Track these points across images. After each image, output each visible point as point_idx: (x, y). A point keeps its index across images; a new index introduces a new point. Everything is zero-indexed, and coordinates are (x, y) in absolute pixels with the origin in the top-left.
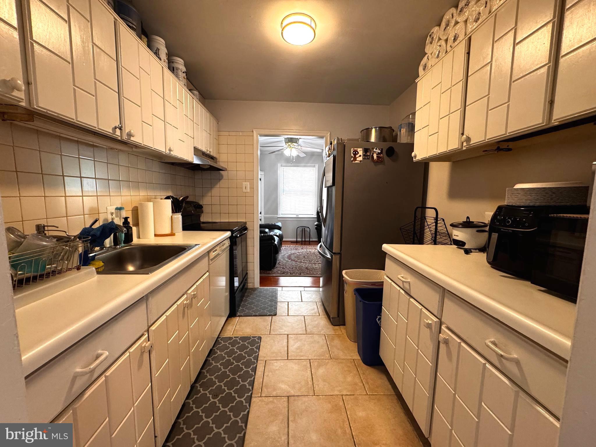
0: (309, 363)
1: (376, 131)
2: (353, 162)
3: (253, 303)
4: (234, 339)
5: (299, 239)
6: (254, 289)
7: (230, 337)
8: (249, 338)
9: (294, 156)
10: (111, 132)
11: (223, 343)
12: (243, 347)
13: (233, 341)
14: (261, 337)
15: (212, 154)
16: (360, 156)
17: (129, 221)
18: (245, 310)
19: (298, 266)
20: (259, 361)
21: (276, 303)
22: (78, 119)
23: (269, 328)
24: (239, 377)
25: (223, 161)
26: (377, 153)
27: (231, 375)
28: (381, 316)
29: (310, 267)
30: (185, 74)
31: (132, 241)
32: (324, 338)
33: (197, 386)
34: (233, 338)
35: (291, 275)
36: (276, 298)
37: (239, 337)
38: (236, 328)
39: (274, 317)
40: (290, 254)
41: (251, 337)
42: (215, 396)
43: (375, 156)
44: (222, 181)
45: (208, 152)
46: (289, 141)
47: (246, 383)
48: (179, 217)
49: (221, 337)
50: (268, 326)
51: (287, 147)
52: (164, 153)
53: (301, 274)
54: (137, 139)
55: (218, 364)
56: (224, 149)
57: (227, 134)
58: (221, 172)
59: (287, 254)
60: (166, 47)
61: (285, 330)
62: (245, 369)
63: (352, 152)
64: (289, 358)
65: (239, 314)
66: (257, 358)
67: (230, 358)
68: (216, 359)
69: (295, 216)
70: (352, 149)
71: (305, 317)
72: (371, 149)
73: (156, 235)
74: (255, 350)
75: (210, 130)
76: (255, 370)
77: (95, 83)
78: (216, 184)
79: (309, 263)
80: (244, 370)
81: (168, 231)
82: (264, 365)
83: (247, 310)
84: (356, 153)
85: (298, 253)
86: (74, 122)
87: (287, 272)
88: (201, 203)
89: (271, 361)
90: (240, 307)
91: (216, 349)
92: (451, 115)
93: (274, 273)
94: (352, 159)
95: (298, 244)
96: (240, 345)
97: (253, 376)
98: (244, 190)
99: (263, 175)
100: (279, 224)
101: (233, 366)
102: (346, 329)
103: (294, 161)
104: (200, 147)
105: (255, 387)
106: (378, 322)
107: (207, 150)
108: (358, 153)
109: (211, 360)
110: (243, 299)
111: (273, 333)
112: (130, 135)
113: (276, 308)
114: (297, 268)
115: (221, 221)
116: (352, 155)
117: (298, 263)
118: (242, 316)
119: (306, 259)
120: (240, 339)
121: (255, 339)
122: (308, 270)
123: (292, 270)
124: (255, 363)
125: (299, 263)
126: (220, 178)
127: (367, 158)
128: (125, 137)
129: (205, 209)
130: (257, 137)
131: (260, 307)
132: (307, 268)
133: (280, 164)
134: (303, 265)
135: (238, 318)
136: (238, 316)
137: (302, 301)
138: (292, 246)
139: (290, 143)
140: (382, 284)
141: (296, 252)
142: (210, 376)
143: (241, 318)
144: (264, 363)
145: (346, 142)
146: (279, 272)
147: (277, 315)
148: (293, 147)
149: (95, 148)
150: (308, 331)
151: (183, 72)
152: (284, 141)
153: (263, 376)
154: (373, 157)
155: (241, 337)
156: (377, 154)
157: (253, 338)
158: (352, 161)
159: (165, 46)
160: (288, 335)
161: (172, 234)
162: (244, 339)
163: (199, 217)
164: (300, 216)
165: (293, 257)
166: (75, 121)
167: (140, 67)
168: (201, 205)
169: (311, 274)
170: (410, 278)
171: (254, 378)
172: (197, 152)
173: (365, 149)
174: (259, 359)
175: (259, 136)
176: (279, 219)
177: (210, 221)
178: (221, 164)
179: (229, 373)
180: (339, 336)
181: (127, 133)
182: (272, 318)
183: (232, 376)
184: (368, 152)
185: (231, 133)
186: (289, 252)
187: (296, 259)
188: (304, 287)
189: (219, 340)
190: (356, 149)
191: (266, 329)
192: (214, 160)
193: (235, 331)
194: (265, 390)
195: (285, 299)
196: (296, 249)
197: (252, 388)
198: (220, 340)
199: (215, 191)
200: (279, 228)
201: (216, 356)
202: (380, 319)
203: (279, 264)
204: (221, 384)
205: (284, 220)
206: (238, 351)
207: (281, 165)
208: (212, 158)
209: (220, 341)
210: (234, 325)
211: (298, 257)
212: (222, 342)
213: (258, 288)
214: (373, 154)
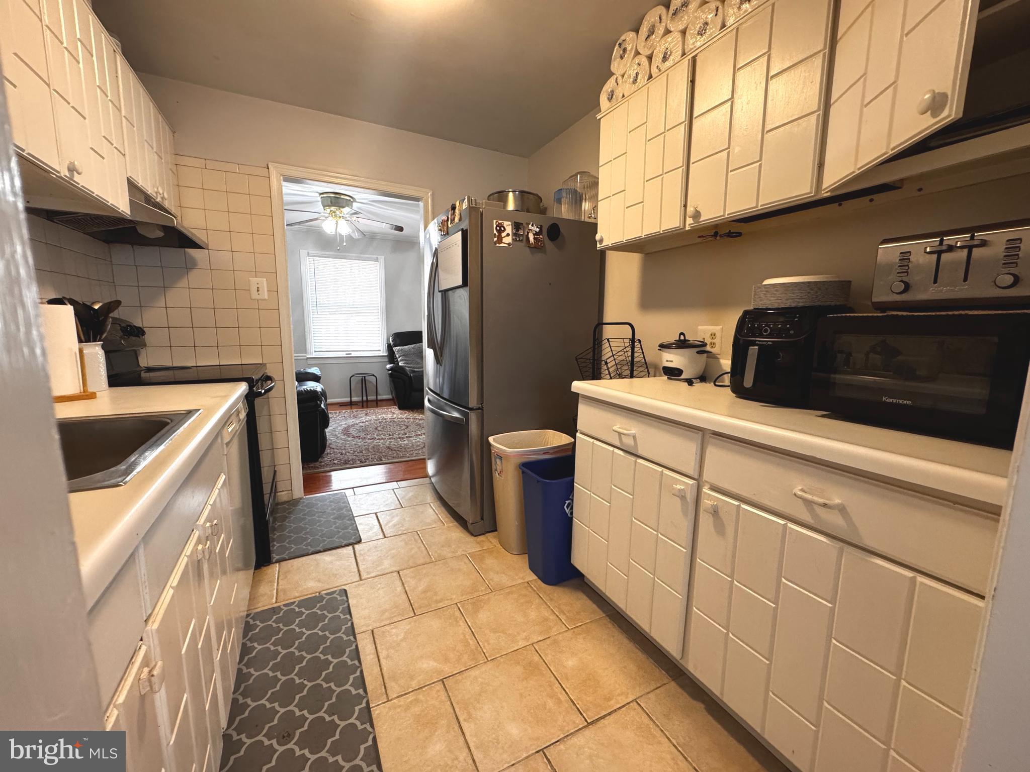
0: (456, 609)
1: (514, 196)
2: (498, 245)
3: (301, 529)
4: (285, 609)
5: (354, 399)
6: (294, 503)
7: (273, 608)
8: (320, 598)
9: (343, 235)
12: (314, 620)
13: (283, 614)
14: (345, 591)
15: (167, 204)
16: (508, 235)
18: (288, 545)
19: (371, 446)
20: (358, 636)
21: (352, 518)
24: (327, 680)
26: (534, 233)
27: (305, 682)
28: (572, 498)
32: (466, 560)
34: (282, 607)
36: (350, 510)
37: (294, 602)
38: (281, 587)
39: (357, 546)
40: (346, 426)
41: (324, 596)
42: (285, 738)
43: (531, 238)
44: (193, 275)
46: (331, 203)
47: (347, 687)
48: (96, 352)
49: (253, 613)
50: (352, 567)
51: (327, 215)
52: (55, 176)
55: (266, 671)
56: (190, 198)
57: (199, 163)
58: (190, 251)
59: (340, 426)
61: (390, 565)
62: (335, 661)
63: (495, 226)
64: (417, 613)
65: (275, 557)
66: (352, 631)
67: (292, 650)
70: (495, 221)
71: (418, 533)
72: (524, 225)
74: (342, 617)
75: (159, 146)
76: (356, 654)
78: (180, 278)
80: (332, 662)
81: (77, 389)
82: (372, 639)
83: (293, 546)
84: (501, 228)
85: (361, 424)
87: (353, 459)
88: (138, 324)
89: (383, 629)
92: (664, 175)
93: (323, 466)
94: (495, 239)
95: (353, 407)
96: (304, 617)
97: (358, 667)
98: (255, 295)
100: (315, 370)
101: (304, 664)
102: (499, 537)
103: (345, 244)
104: (140, 182)
105: (369, 688)
106: (567, 511)
107: (157, 194)
108: (505, 229)
111: (368, 576)
113: (356, 529)
114: (370, 450)
115: (199, 364)
116: (495, 232)
117: (367, 441)
118: (285, 560)
119: (381, 433)
120: (299, 606)
121: (335, 595)
123: (361, 454)
124: (352, 642)
125: (370, 441)
126: (190, 266)
127: (519, 240)
129: (152, 337)
130: (279, 181)
131: (320, 534)
132: (389, 448)
133: (306, 251)
134: (380, 443)
135: (277, 565)
136: (276, 562)
137: (402, 507)
138: (344, 411)
139: (333, 208)
141: (357, 422)
142: (253, 701)
143: (284, 563)
144: (371, 635)
145: (483, 207)
147: (363, 541)
148: (340, 217)
150: (434, 555)
152: (320, 203)
153: (378, 660)
154: (528, 239)
155: (299, 602)
156: (534, 234)
157: (328, 597)
158: (495, 243)
160: (399, 572)
161: (87, 395)
162: (308, 603)
164: (354, 354)
165: (354, 432)
168: (139, 328)
170: (631, 428)
171: (362, 672)
172: (135, 192)
173: (514, 222)
174: (356, 632)
175: (283, 179)
176: (310, 362)
177: (169, 364)
179: (302, 680)
180: (490, 551)
182: (354, 549)
183: (310, 684)
184: (520, 229)
185: (210, 165)
186: (344, 424)
187: (363, 435)
188: (397, 481)
190: (501, 222)
193: (281, 594)
194: (393, 684)
195: (367, 510)
196: (355, 417)
197: (365, 691)
199: (178, 296)
200: (316, 379)
201: (255, 657)
202: (571, 506)
203: (331, 448)
204: (289, 708)
205: (319, 361)
206: (304, 630)
207: (308, 253)
210: (272, 582)
211: (364, 430)
212: (259, 622)
213: (301, 499)
214: (528, 233)
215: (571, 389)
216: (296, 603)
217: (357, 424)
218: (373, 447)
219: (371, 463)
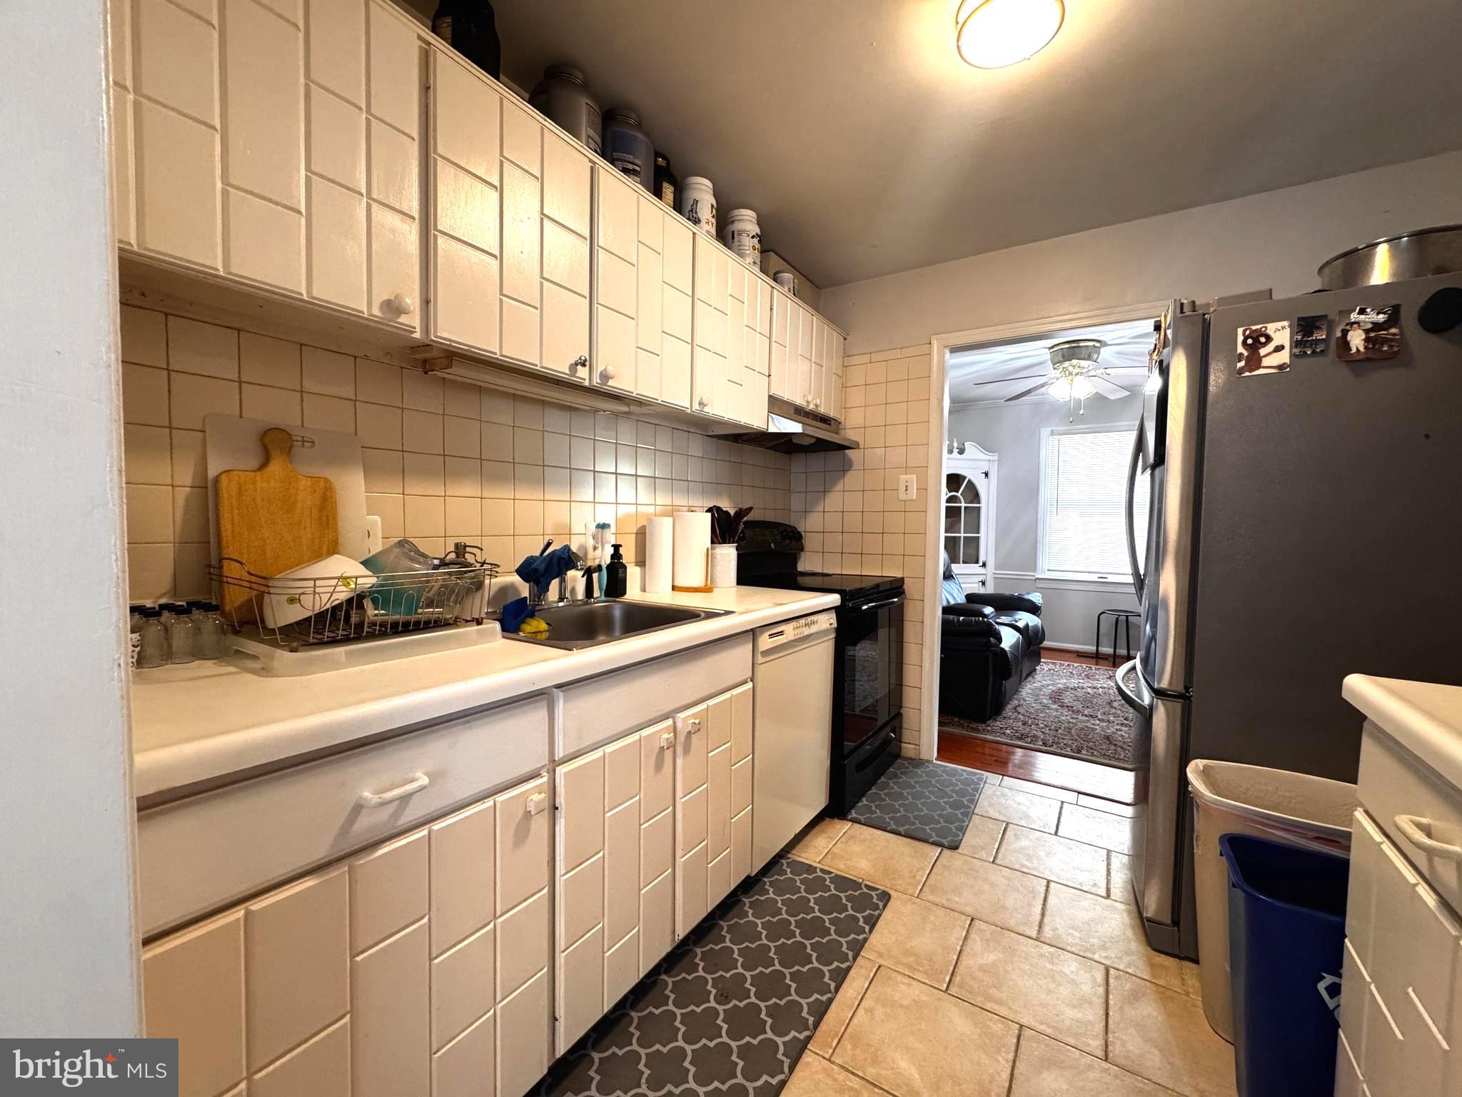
0: (1014, 1033)
1: (1395, 253)
2: (1247, 374)
3: (901, 796)
4: (820, 874)
5: (1106, 650)
6: (918, 763)
7: (811, 866)
8: (854, 885)
9: (1082, 399)
10: (568, 372)
11: (790, 875)
12: (833, 905)
13: (816, 879)
14: (889, 897)
15: (822, 410)
17: (621, 552)
18: (874, 808)
19: (1080, 725)
20: (859, 958)
21: (968, 814)
22: (503, 353)
23: (923, 877)
24: (794, 977)
25: (854, 424)
26: (1370, 326)
28: (1340, 976)
29: (1122, 736)
30: (756, 240)
31: (625, 593)
32: (1100, 976)
33: (696, 955)
34: (818, 870)
35: (1044, 748)
36: (974, 801)
37: (832, 873)
38: (834, 849)
39: (947, 852)
40: (1062, 686)
41: (863, 886)
42: (723, 998)
43: (1357, 340)
44: (849, 476)
45: (811, 407)
46: (1063, 358)
47: (803, 1002)
48: (728, 554)
49: (789, 858)
50: (920, 873)
51: (1058, 376)
52: (689, 411)
53: (1079, 752)
54: (622, 383)
55: (759, 922)
56: (856, 397)
57: (866, 358)
58: (847, 451)
59: (1053, 685)
60: (714, 195)
61: (967, 900)
62: (816, 964)
63: (1240, 338)
64: (953, 990)
65: (853, 814)
66: (858, 947)
67: (792, 919)
68: (759, 909)
69: (1094, 578)
71: (1052, 885)
72: (1333, 315)
73: (674, 588)
74: (861, 923)
75: (820, 356)
76: (840, 977)
77: (541, 283)
78: (834, 483)
79: (1122, 724)
80: (812, 963)
81: (698, 581)
82: (872, 975)
83: (878, 811)
84: (1257, 341)
85: (1089, 690)
86: (497, 359)
87: (1035, 736)
88: (801, 529)
89: (894, 975)
90: (864, 799)
91: (768, 884)
93: (992, 732)
94: (1242, 364)
95: (1099, 660)
96: (826, 895)
97: (830, 992)
98: (902, 496)
99: (996, 463)
100: (1036, 598)
101: (789, 942)
102: (1201, 978)
103: (1082, 412)
104: (786, 395)
105: (823, 1026)
106: (1331, 1003)
107: (808, 402)
108: (1269, 339)
109: (748, 905)
110: (879, 781)
111: (930, 898)
112: (605, 377)
113: (963, 830)
114: (1073, 731)
116: (1240, 349)
117: (1080, 717)
118: (860, 823)
119: (1113, 711)
120: (832, 880)
121: (873, 893)
122: (1110, 743)
123: (1053, 733)
124: (848, 960)
125: (1084, 718)
126: (846, 467)
127: (1314, 352)
128: (596, 381)
129: (810, 542)
130: (942, 356)
131: (916, 813)
132: (1108, 738)
133: (1050, 429)
134: (1099, 727)
135: (850, 824)
136: (850, 821)
137: (1056, 834)
138: (1076, 665)
139: (1066, 364)
140: (1343, 840)
141: (1085, 686)
142: (731, 941)
143: (857, 826)
144: (874, 970)
145: (1212, 309)
146: (1008, 731)
147: (959, 851)
148: (1077, 374)
150: (1048, 931)
151: (753, 237)
152: (1050, 362)
153: (859, 1005)
154: (1344, 343)
155: (837, 875)
156: (1367, 331)
157: (865, 890)
158: (1241, 370)
159: (712, 193)
160: (972, 919)
161: (707, 589)
162: (844, 883)
163: (794, 560)
165: (1068, 699)
166: (498, 356)
167: (639, 241)
168: (799, 533)
169: (1119, 759)
171: (830, 1001)
172: (777, 405)
173: (1300, 319)
174: (861, 953)
175: (947, 351)
176: (1040, 585)
177: (820, 571)
178: (851, 435)
180: (1164, 994)
181: (601, 372)
182: (940, 853)
184: (1319, 328)
185: (876, 357)
186: (1062, 682)
187: (1078, 706)
188: (1079, 793)
189: (783, 865)
191: (915, 877)
192: (830, 425)
193: (829, 856)
194: (849, 1047)
195: (1000, 813)
196: (1088, 677)
197: (816, 1025)
198: (785, 865)
199: (834, 500)
200: (1034, 609)
201: (762, 901)
202: (1335, 990)
203: (1016, 711)
204: (745, 973)
205: (1055, 587)
206: (817, 908)
207: (1052, 431)
208: (825, 420)
209: (784, 867)
210: (832, 838)
211: (1088, 701)
212: (789, 870)
213: (928, 761)
214: (1345, 333)
215: (1343, 696)
216: (833, 875)
217: (1083, 688)
218: (1083, 729)
219: (1059, 751)
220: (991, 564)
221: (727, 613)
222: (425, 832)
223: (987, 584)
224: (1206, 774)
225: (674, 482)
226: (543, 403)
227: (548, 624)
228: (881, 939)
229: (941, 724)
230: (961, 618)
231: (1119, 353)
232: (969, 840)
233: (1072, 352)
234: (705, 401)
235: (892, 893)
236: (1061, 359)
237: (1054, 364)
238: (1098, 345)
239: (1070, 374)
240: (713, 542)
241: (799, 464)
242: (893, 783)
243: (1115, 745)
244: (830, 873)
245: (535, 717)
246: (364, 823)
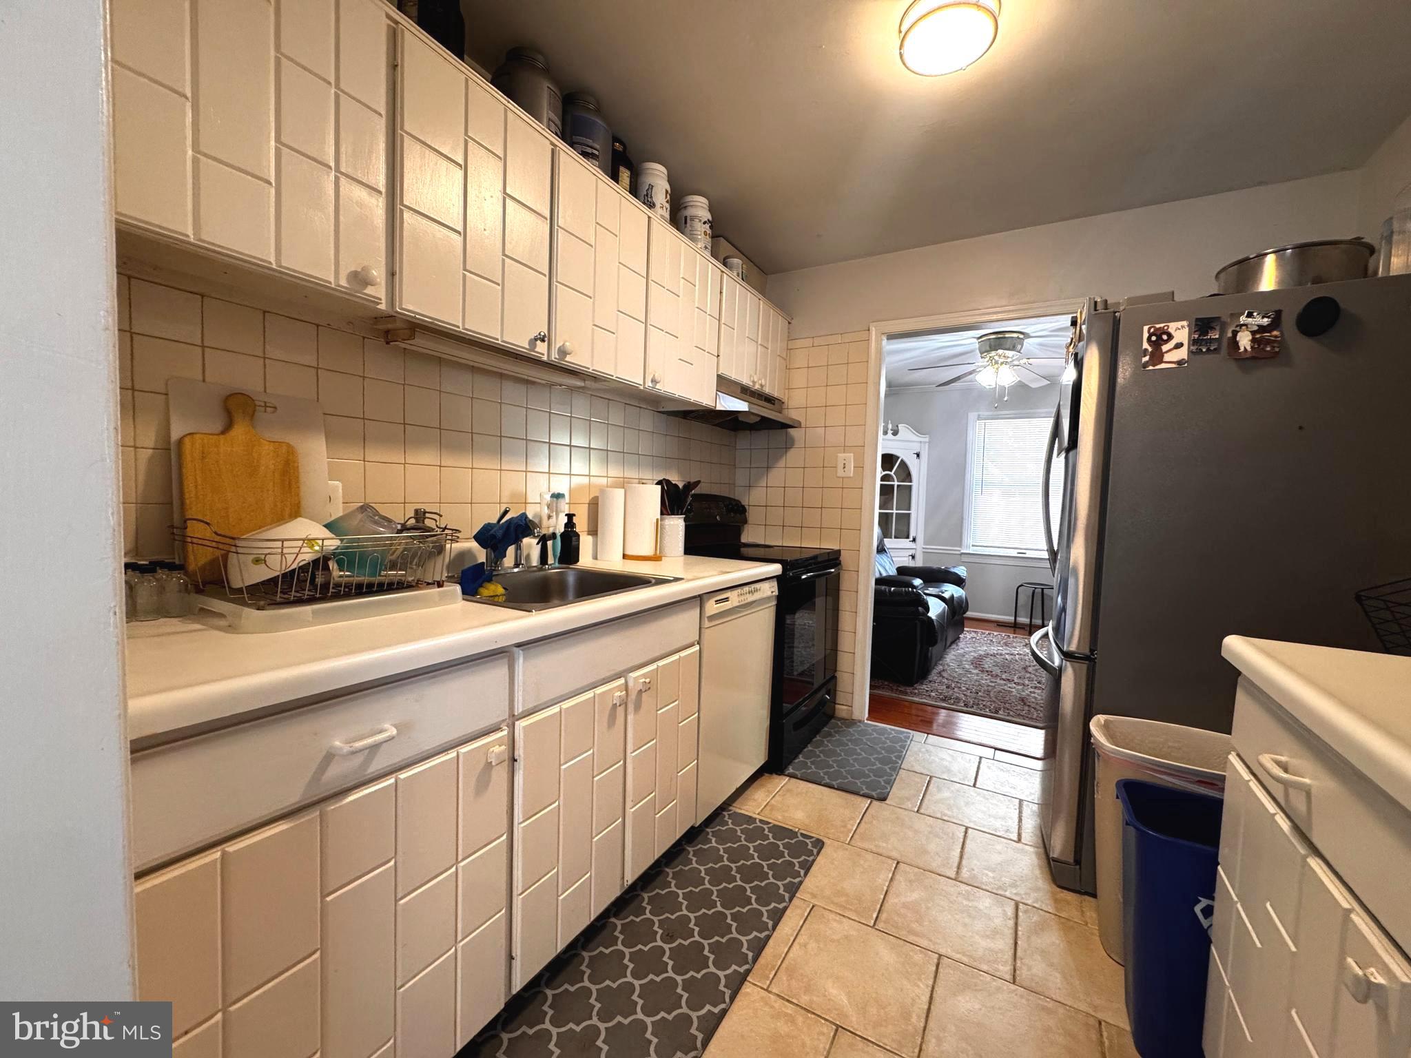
0: (934, 962)
1: (1281, 263)
2: (1151, 368)
3: (834, 753)
4: (759, 824)
5: (1023, 620)
6: (851, 722)
7: (750, 817)
8: (791, 833)
9: (1007, 386)
10: (527, 347)
11: (731, 826)
12: (769, 852)
13: (755, 829)
14: (823, 843)
15: (767, 390)
16: (1179, 346)
17: (574, 521)
18: (809, 764)
19: (998, 688)
20: (795, 901)
21: (896, 769)
22: (466, 327)
23: (853, 825)
24: (735, 917)
25: (797, 404)
26: (1256, 328)
28: (1213, 899)
29: (1035, 698)
30: (707, 226)
31: (578, 561)
32: (1010, 911)
33: (643, 899)
34: (757, 821)
35: (965, 709)
36: (901, 757)
37: (770, 823)
38: (773, 802)
39: (875, 803)
40: (983, 653)
41: (799, 835)
42: (668, 938)
43: (1245, 340)
44: (792, 453)
45: (757, 387)
46: (990, 347)
47: (743, 939)
48: (677, 525)
49: (730, 810)
50: (851, 822)
51: (985, 363)
52: (642, 388)
53: (997, 712)
54: (578, 359)
55: (702, 868)
56: (799, 379)
57: (808, 342)
58: (790, 430)
59: (975, 652)
60: (668, 181)
61: (893, 846)
62: (755, 906)
63: (1146, 335)
64: (880, 926)
65: (790, 770)
66: (793, 890)
67: (733, 865)
68: (703, 857)
69: (1014, 553)
70: (1146, 328)
71: (970, 831)
72: (1226, 318)
73: (625, 556)
74: (797, 868)
75: (765, 338)
76: (778, 916)
77: (503, 260)
78: (777, 459)
79: (1036, 688)
80: (752, 904)
81: (648, 550)
82: (806, 914)
83: (813, 767)
84: (1160, 338)
85: (1007, 656)
86: (460, 332)
87: (957, 698)
88: (745, 502)
89: (826, 913)
90: (800, 756)
91: (711, 834)
93: (919, 694)
94: (1146, 359)
95: (1017, 630)
96: (765, 843)
98: (840, 473)
99: (927, 445)
100: (961, 571)
101: (731, 886)
102: (1098, 910)
103: (1005, 399)
104: (733, 375)
105: (761, 960)
106: (1205, 923)
107: (754, 382)
108: (1170, 337)
109: (692, 853)
110: (814, 740)
111: (859, 844)
112: (563, 352)
113: (890, 783)
114: (992, 693)
116: (1146, 345)
117: (998, 681)
118: (796, 777)
119: (1028, 675)
120: (770, 830)
121: (809, 841)
122: (1025, 704)
123: (974, 695)
124: (784, 901)
125: (1002, 682)
126: (788, 445)
127: (1208, 350)
128: (554, 356)
129: (752, 515)
130: (879, 342)
131: (848, 768)
132: (1022, 700)
133: (976, 414)
134: (1015, 690)
135: (788, 778)
136: (787, 776)
137: (974, 785)
138: (995, 634)
139: (993, 353)
141: (1004, 652)
142: (676, 886)
143: (793, 780)
144: (808, 910)
145: (1122, 308)
146: (933, 694)
147: (887, 802)
148: (1002, 363)
149: (529, 386)
150: (965, 873)
151: (705, 223)
153: (794, 941)
154: (1234, 343)
155: (774, 825)
156: (1253, 333)
157: (801, 838)
158: (1145, 365)
159: (666, 178)
160: (898, 863)
161: (656, 558)
162: (781, 832)
163: (738, 532)
164: (1030, 554)
165: (988, 663)
166: (461, 329)
167: (597, 223)
168: (743, 507)
169: (1031, 719)
170: (1310, 775)
171: (768, 937)
172: (725, 384)
173: (1197, 320)
174: (797, 895)
175: (884, 338)
176: (965, 559)
177: (762, 542)
178: (794, 415)
180: (1066, 926)
181: (560, 348)
182: (870, 804)
184: (1213, 328)
185: (817, 341)
186: (983, 649)
187: (997, 671)
188: (996, 749)
189: (725, 816)
190: (1162, 325)
191: (845, 826)
192: (774, 404)
193: (768, 808)
194: (785, 978)
195: (924, 768)
196: (1006, 644)
197: (755, 960)
198: (727, 816)
199: (776, 476)
200: (959, 582)
202: (1208, 912)
203: (941, 676)
204: (689, 914)
205: (979, 562)
206: (756, 855)
207: (979, 415)
208: (769, 400)
209: (726, 819)
210: (770, 791)
211: (1006, 666)
212: (730, 821)
213: (860, 721)
214: (1235, 333)
215: (1223, 654)
216: (771, 825)
217: (1001, 655)
218: (1000, 692)
219: (979, 711)
220: (920, 540)
221: (677, 580)
222: (392, 781)
223: (917, 557)
224: (1106, 727)
225: (625, 456)
226: (502, 376)
227: (504, 588)
228: (817, 881)
229: (872, 687)
230: (892, 589)
231: (1041, 345)
232: (896, 792)
233: (998, 342)
234: (657, 378)
235: (825, 840)
236: (988, 348)
237: (981, 353)
238: (1021, 336)
239: (996, 362)
240: (662, 514)
241: (744, 441)
242: (828, 741)
243: (1029, 706)
244: (768, 823)
245: (496, 674)
246: (334, 772)
